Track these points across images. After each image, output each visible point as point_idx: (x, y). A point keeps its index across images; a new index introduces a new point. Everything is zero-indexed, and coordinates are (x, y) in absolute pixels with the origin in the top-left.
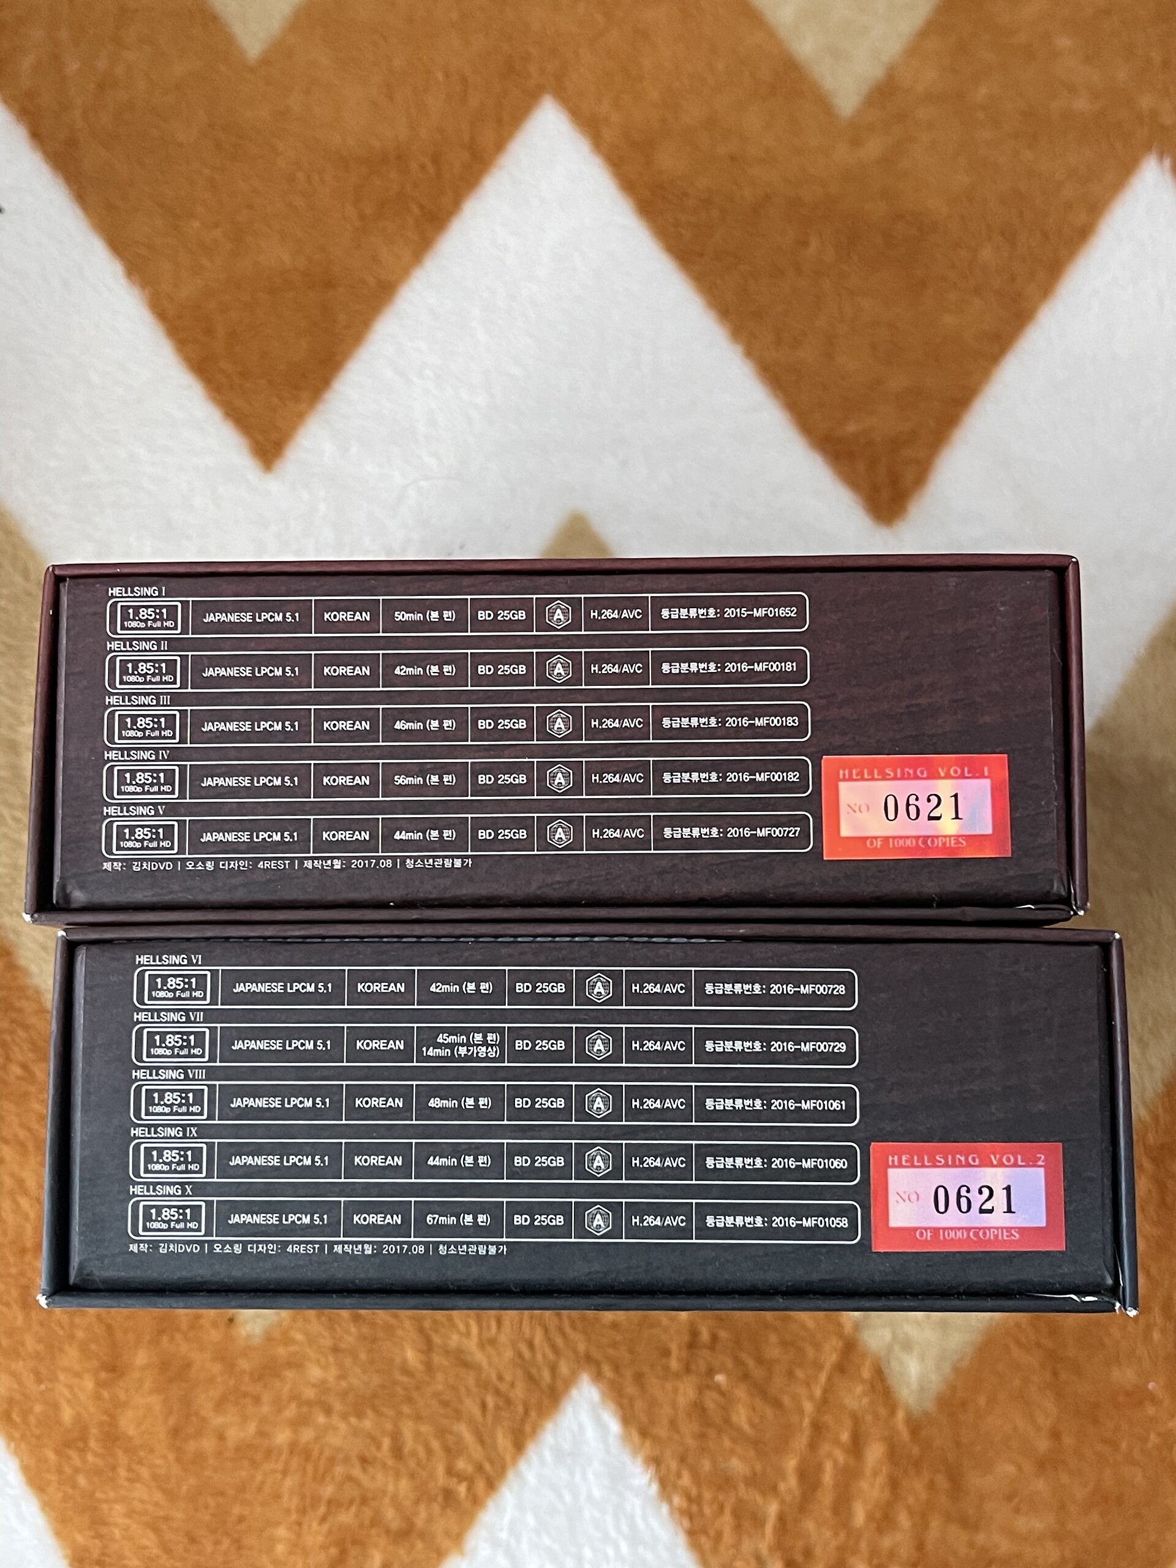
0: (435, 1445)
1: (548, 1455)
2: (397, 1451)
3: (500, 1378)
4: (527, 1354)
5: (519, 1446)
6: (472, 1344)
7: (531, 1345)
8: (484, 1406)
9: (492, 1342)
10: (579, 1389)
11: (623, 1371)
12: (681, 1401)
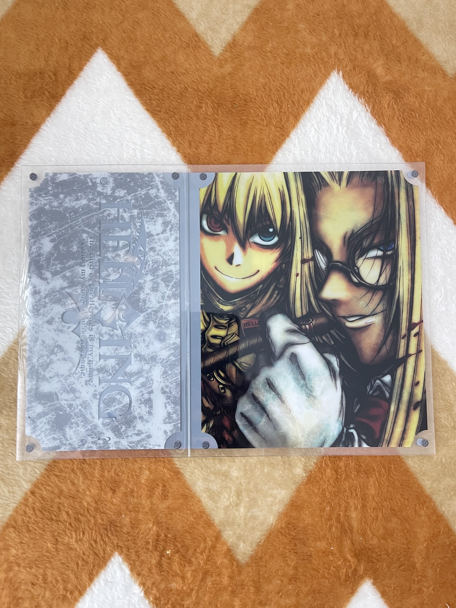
0: (59, 578)
1: (102, 583)
2: (45, 580)
3: (84, 554)
4: (94, 545)
5: (91, 580)
6: (73, 541)
7: (96, 542)
8: (78, 564)
9: (80, 540)
10: (114, 558)
11: (131, 551)
12: (154, 561)
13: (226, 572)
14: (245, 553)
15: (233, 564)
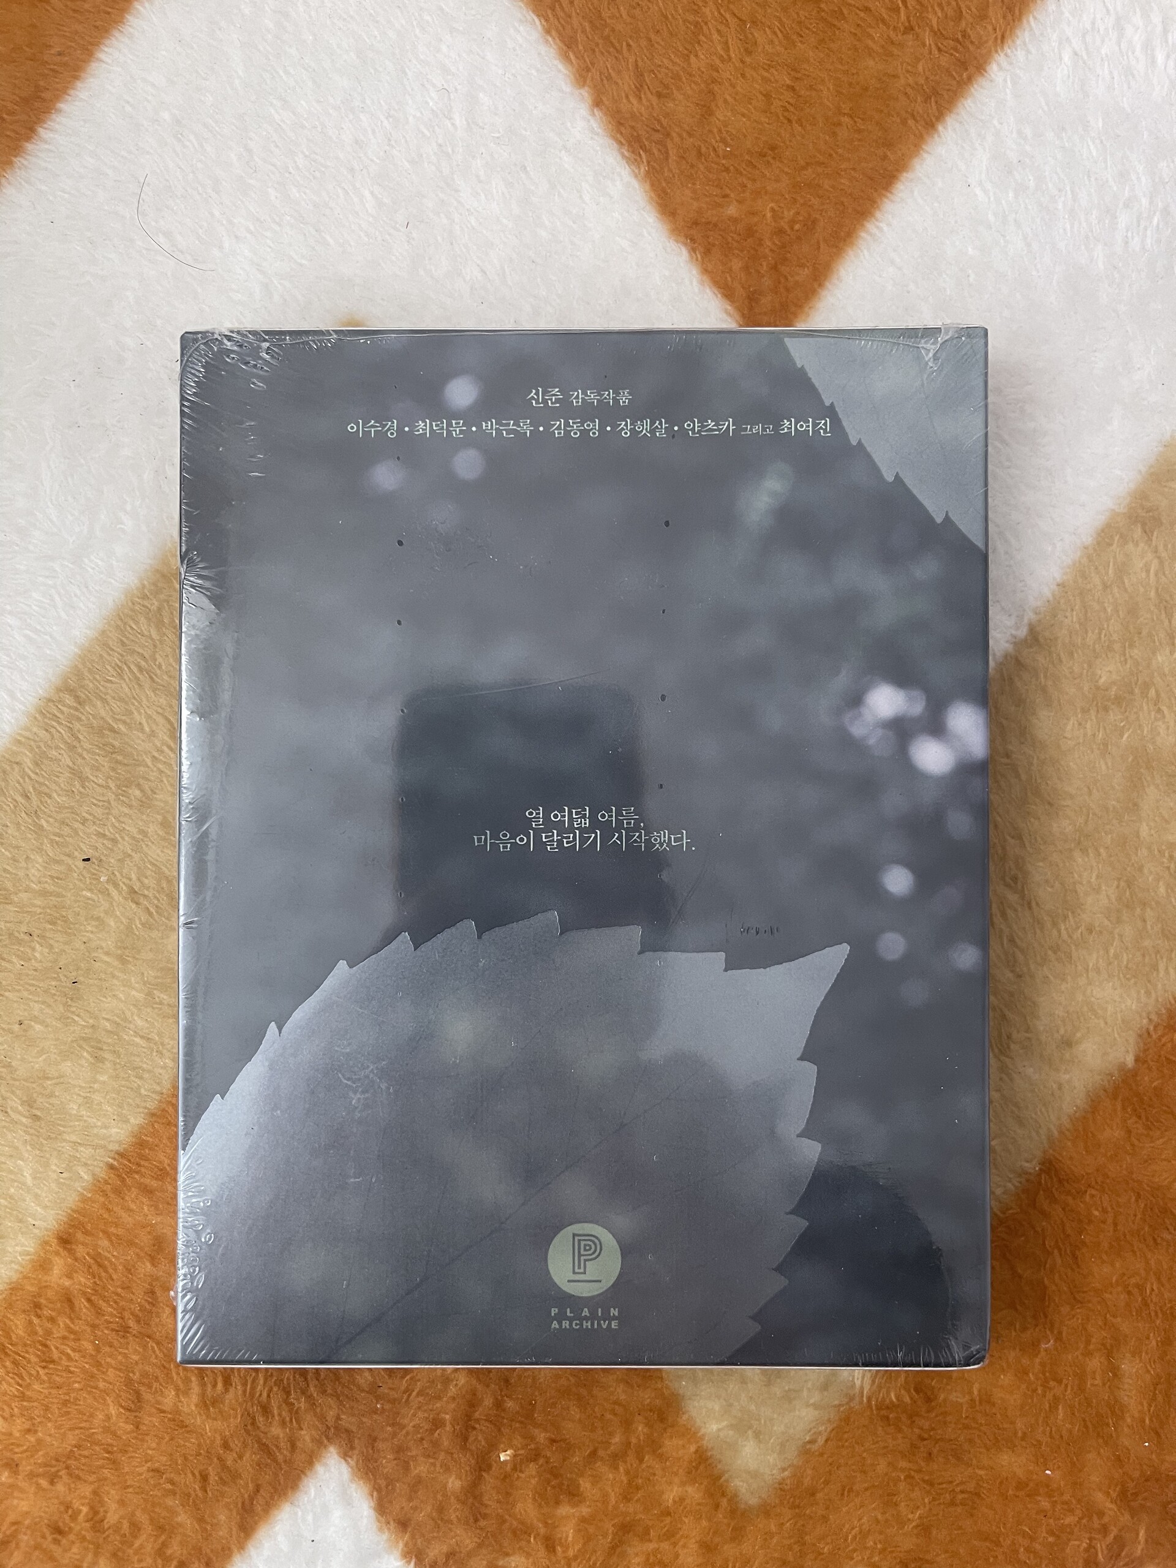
0: (142, 1518)
2: (96, 1521)
3: (226, 1446)
4: (260, 1419)
6: (190, 1404)
7: (266, 1410)
8: (204, 1478)
9: (215, 1402)
10: (326, 1465)
11: (380, 1445)
12: (454, 1483)
13: (692, 1530)
14: (755, 1475)
15: (717, 1506)
